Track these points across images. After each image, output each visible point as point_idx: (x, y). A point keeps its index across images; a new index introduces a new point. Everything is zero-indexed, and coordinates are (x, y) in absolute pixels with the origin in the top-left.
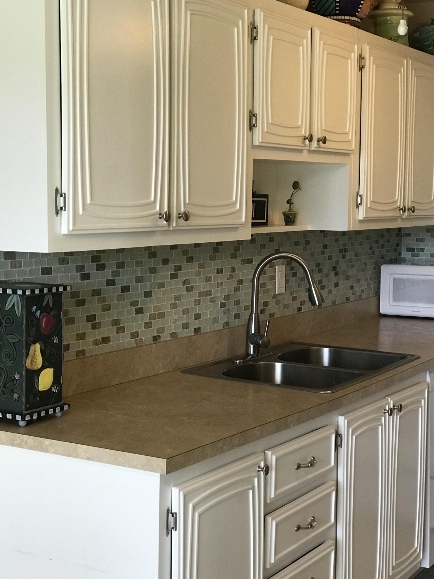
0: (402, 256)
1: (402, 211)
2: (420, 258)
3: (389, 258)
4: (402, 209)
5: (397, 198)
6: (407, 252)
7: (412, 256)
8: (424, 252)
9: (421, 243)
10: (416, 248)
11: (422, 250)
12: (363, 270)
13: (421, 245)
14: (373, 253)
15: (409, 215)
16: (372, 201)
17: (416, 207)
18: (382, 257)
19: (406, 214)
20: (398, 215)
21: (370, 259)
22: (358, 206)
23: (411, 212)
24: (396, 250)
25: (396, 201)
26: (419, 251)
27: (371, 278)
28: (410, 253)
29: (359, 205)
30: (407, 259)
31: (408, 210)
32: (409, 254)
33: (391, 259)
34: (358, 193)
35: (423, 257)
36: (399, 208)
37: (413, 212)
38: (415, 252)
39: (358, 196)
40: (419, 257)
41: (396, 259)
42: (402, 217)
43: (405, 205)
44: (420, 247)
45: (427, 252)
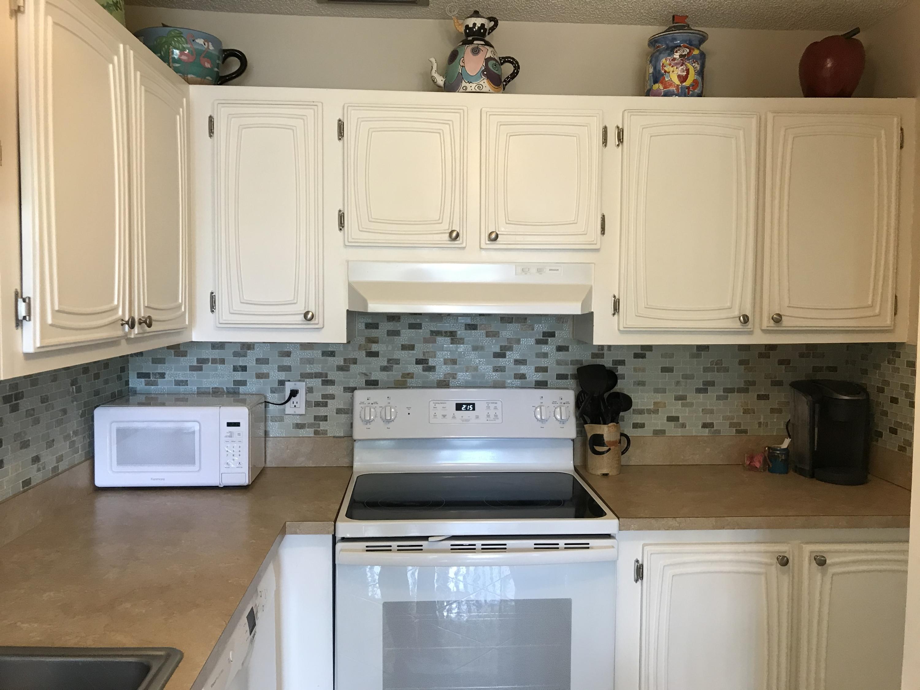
0: (130, 386)
1: (127, 326)
2: (159, 387)
3: (108, 393)
4: (127, 323)
5: (116, 302)
6: (138, 380)
7: (146, 385)
8: (164, 378)
9: (159, 365)
10: (153, 373)
11: (162, 375)
12: (60, 422)
13: (160, 369)
14: (79, 390)
15: (141, 332)
16: (58, 311)
17: (154, 317)
18: (97, 393)
19: (136, 330)
20: (120, 333)
21: (73, 402)
22: (19, 323)
23: (146, 326)
24: (119, 378)
25: (115, 309)
26: (157, 376)
27: (76, 433)
28: (143, 380)
29: (22, 321)
30: (138, 389)
31: (140, 323)
32: (141, 382)
33: (112, 394)
34: (18, 295)
35: (163, 386)
36: (122, 320)
37: (149, 326)
38: (151, 379)
39: (20, 301)
40: (158, 385)
41: (120, 392)
42: (129, 336)
43: (133, 316)
44: (159, 371)
45: (170, 379)
